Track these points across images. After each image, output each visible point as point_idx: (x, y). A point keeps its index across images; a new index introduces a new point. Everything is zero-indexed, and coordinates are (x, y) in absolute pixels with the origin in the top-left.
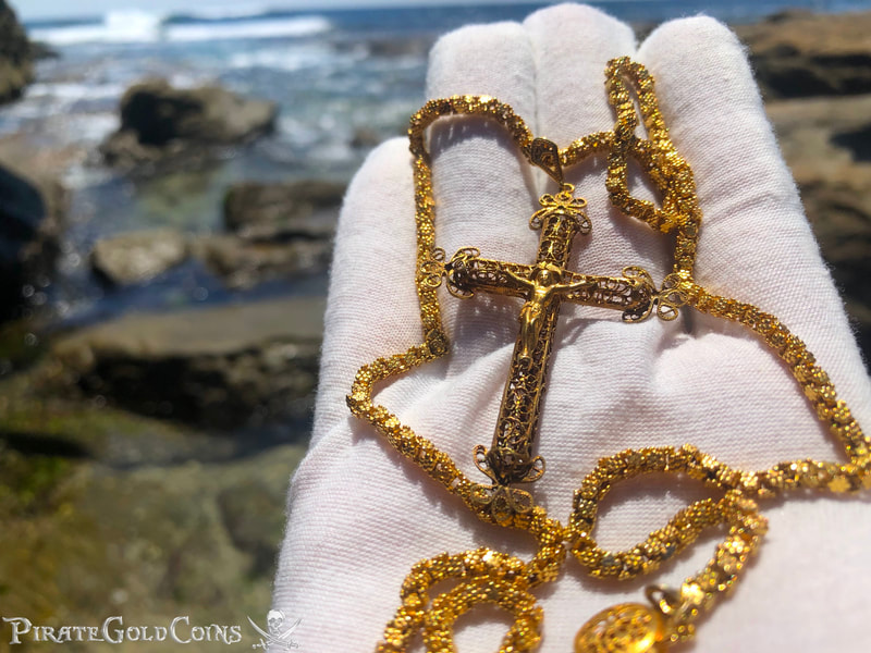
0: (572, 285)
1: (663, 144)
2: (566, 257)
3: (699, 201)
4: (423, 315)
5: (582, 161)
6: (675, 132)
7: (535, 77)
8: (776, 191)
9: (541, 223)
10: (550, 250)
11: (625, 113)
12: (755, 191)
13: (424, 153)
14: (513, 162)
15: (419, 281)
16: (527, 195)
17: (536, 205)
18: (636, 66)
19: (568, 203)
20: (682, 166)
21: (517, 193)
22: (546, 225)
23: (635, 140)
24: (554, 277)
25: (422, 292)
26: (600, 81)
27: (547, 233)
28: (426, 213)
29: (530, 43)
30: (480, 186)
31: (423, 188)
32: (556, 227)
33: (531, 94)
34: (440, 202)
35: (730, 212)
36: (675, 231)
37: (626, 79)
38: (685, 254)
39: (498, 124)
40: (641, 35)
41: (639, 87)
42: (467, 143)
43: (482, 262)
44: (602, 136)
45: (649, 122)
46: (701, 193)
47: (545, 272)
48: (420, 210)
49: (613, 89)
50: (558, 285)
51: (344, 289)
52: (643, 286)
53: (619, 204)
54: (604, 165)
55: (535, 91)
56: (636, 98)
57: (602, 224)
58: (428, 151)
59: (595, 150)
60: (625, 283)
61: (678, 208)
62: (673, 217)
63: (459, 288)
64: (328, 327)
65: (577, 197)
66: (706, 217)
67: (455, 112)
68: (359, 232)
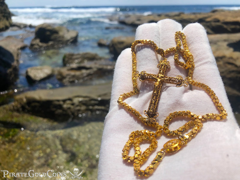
0: (166, 79)
1: (187, 50)
2: (165, 73)
3: (194, 63)
4: (133, 85)
5: (169, 53)
6: (190, 48)
7: (159, 35)
8: (211, 61)
9: (160, 66)
10: (161, 72)
11: (179, 43)
12: (206, 61)
13: (134, 52)
14: (154, 53)
15: (133, 78)
16: (157, 60)
17: (159, 62)
18: (182, 33)
19: (165, 62)
20: (191, 55)
21: (154, 60)
22: (161, 67)
23: (180, 49)
24: (162, 77)
25: (133, 80)
26: (174, 36)
27: (161, 68)
28: (134, 63)
29: (159, 28)
30: (147, 58)
31: (134, 59)
32: (163, 67)
33: (158, 39)
34: (138, 62)
35: (201, 65)
36: (188, 69)
37: (179, 36)
38: (190, 74)
39: (151, 45)
40: (183, 26)
41: (182, 38)
42: (144, 49)
43: (147, 74)
44: (173, 48)
45: (184, 46)
46: (195, 61)
47: (160, 76)
48: (133, 63)
49: (177, 38)
50: (163, 79)
51: (117, 79)
52: (181, 80)
53: (177, 63)
54: (173, 54)
55: (159, 38)
56: (182, 40)
57: (173, 67)
58: (135, 51)
59: (172, 51)
60: (177, 79)
61: (190, 64)
62: (188, 66)
63: (142, 79)
64: (113, 87)
65: (167, 61)
66: (195, 66)
67: (141, 43)
68: (120, 68)
